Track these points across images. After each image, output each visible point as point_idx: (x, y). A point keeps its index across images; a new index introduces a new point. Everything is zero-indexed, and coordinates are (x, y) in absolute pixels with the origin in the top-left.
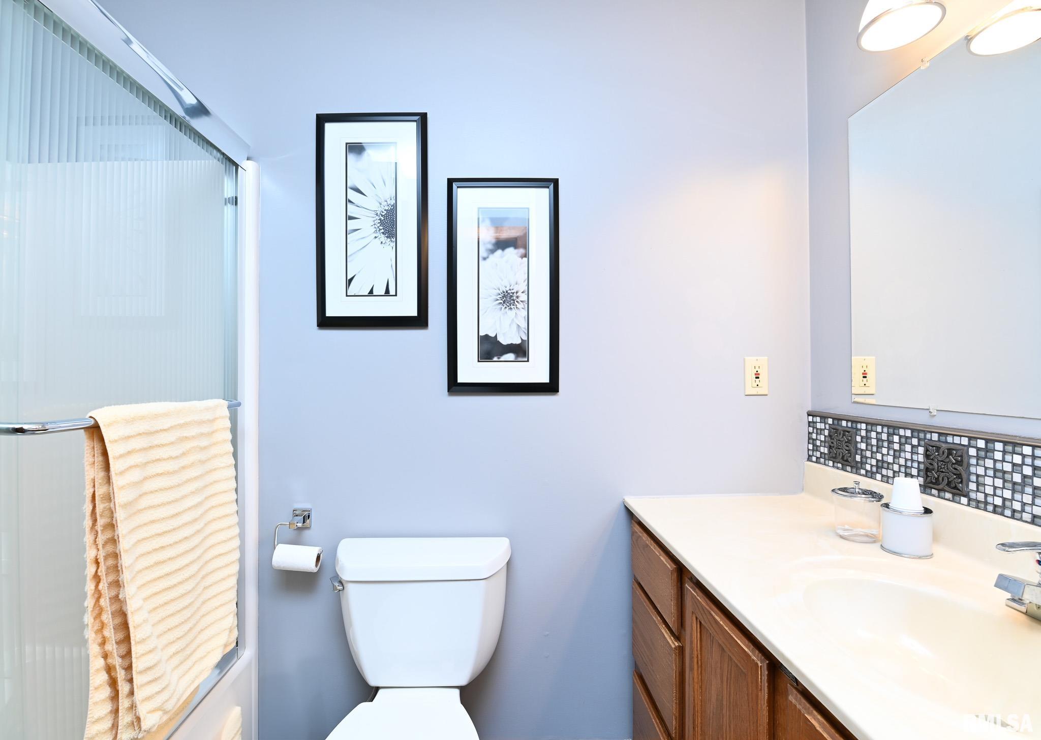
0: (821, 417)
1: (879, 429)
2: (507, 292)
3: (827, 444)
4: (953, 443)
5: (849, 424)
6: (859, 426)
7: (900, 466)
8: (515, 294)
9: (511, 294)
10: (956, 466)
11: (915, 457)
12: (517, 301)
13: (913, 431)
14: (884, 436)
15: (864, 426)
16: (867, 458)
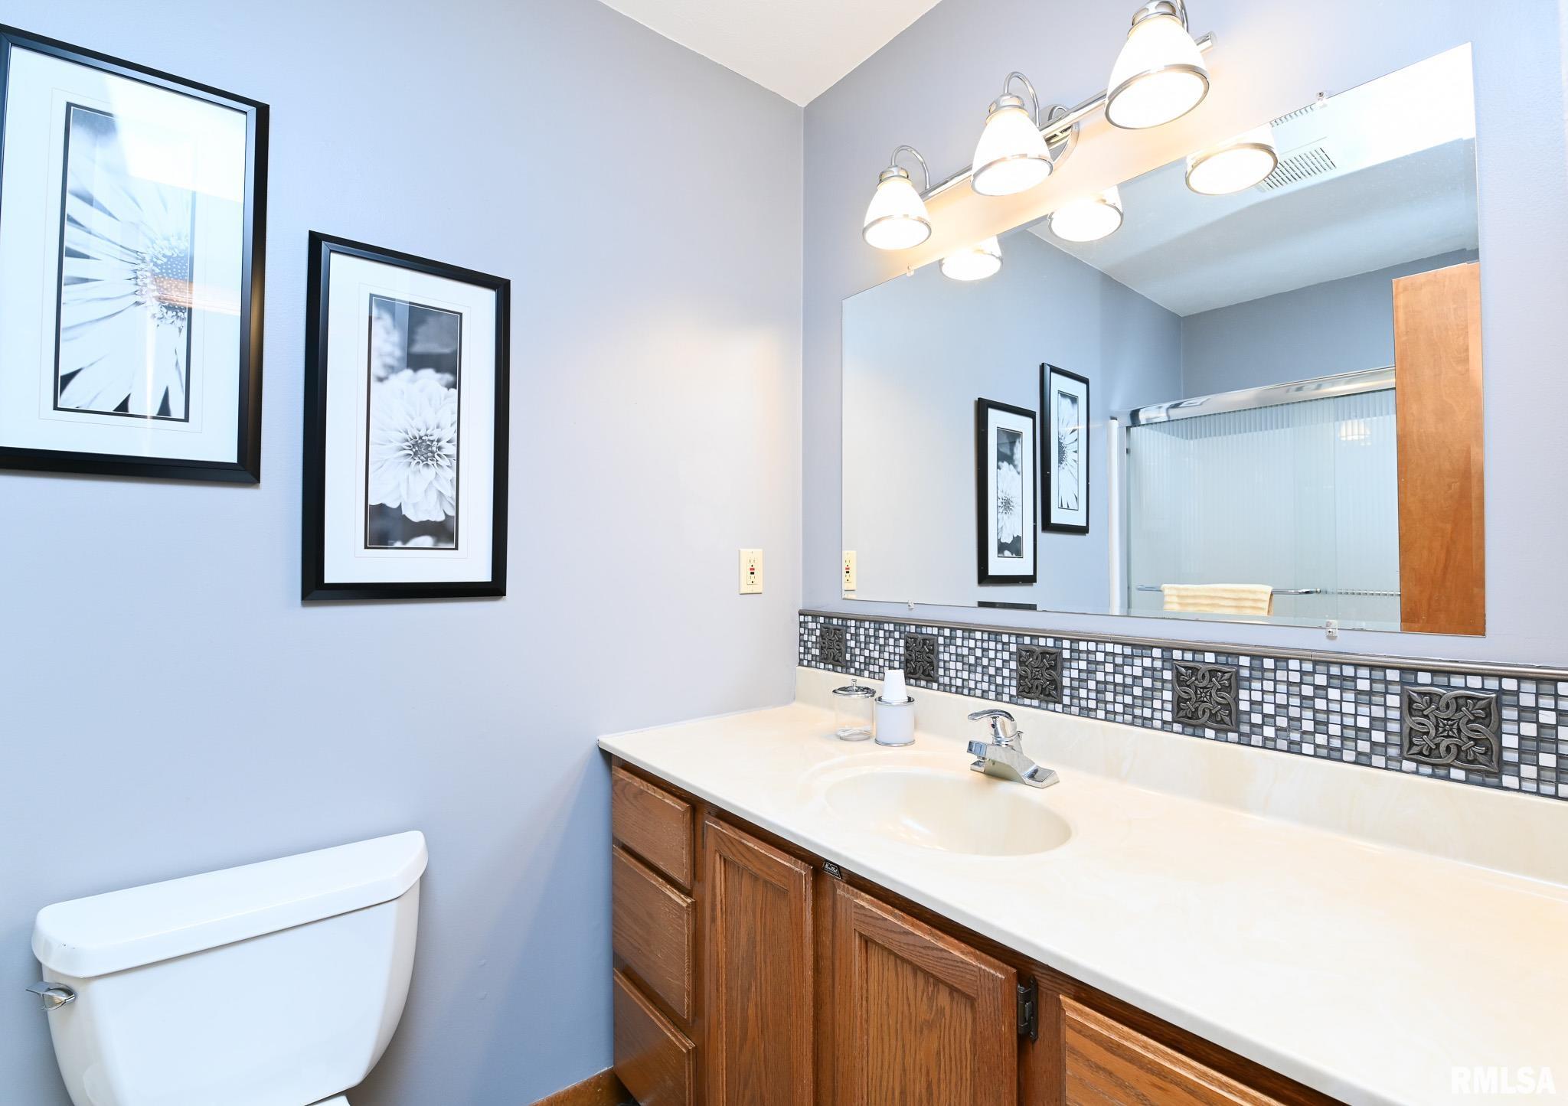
0: (813, 616)
1: (867, 624)
2: (421, 438)
3: (818, 645)
4: (927, 634)
5: (840, 622)
6: (849, 623)
7: (885, 660)
8: (435, 443)
9: (428, 443)
10: (929, 655)
11: (897, 650)
12: (438, 455)
13: (895, 624)
14: (871, 632)
15: (853, 622)
16: (856, 655)
